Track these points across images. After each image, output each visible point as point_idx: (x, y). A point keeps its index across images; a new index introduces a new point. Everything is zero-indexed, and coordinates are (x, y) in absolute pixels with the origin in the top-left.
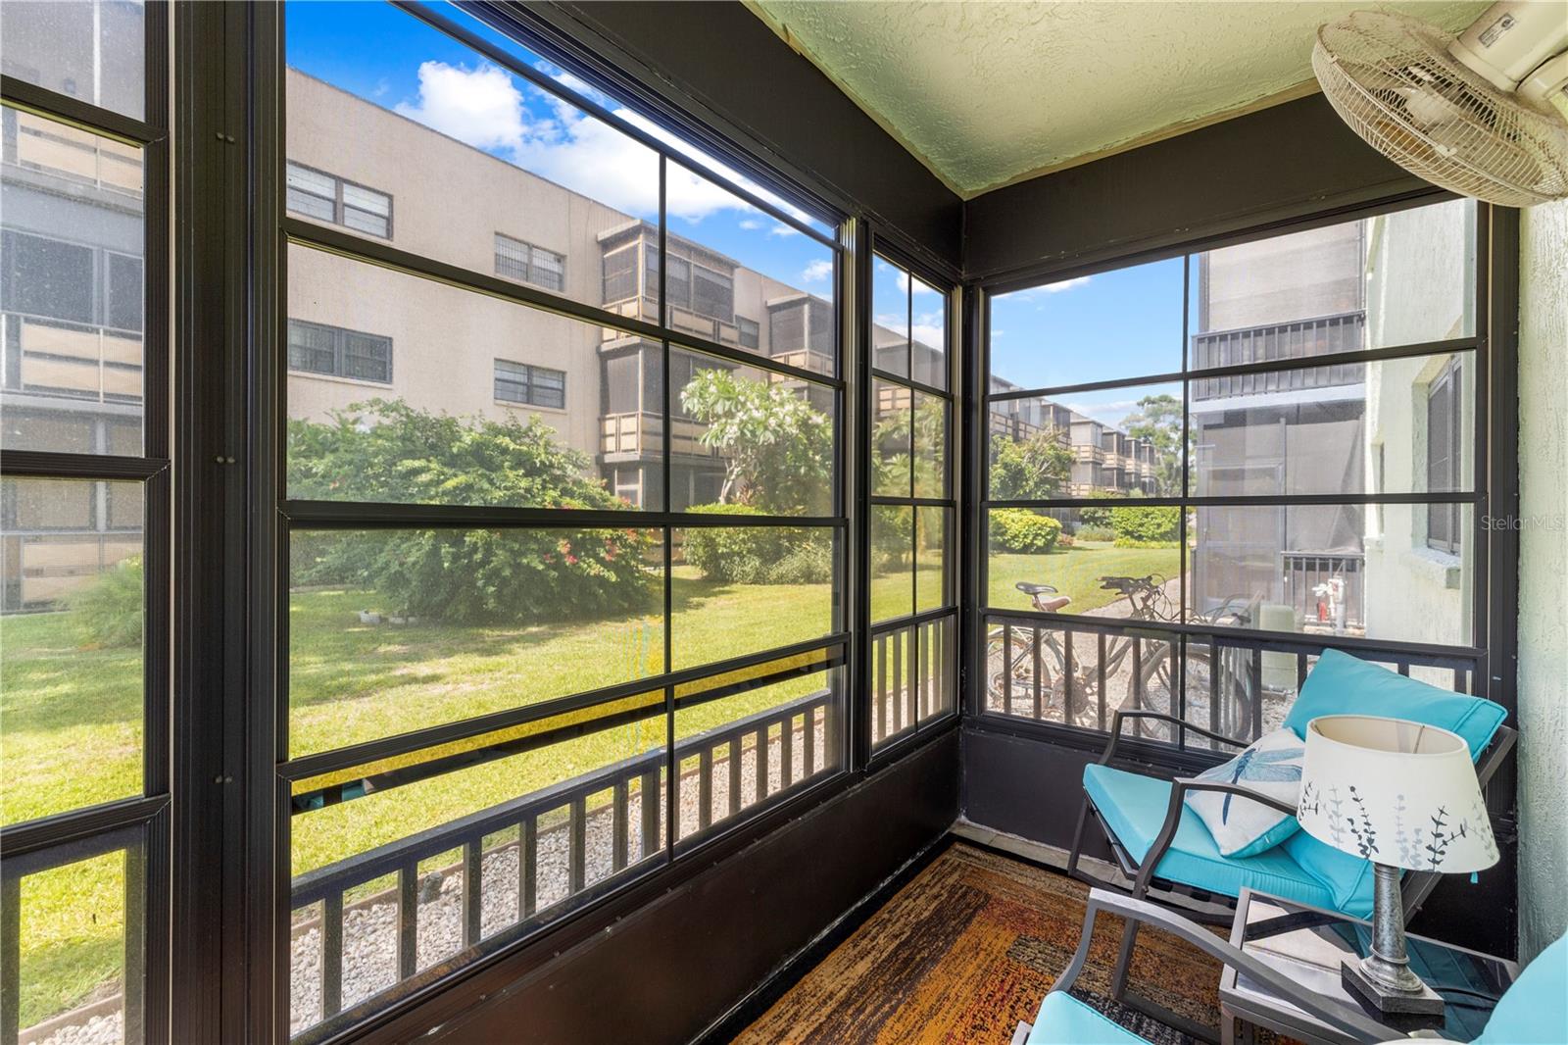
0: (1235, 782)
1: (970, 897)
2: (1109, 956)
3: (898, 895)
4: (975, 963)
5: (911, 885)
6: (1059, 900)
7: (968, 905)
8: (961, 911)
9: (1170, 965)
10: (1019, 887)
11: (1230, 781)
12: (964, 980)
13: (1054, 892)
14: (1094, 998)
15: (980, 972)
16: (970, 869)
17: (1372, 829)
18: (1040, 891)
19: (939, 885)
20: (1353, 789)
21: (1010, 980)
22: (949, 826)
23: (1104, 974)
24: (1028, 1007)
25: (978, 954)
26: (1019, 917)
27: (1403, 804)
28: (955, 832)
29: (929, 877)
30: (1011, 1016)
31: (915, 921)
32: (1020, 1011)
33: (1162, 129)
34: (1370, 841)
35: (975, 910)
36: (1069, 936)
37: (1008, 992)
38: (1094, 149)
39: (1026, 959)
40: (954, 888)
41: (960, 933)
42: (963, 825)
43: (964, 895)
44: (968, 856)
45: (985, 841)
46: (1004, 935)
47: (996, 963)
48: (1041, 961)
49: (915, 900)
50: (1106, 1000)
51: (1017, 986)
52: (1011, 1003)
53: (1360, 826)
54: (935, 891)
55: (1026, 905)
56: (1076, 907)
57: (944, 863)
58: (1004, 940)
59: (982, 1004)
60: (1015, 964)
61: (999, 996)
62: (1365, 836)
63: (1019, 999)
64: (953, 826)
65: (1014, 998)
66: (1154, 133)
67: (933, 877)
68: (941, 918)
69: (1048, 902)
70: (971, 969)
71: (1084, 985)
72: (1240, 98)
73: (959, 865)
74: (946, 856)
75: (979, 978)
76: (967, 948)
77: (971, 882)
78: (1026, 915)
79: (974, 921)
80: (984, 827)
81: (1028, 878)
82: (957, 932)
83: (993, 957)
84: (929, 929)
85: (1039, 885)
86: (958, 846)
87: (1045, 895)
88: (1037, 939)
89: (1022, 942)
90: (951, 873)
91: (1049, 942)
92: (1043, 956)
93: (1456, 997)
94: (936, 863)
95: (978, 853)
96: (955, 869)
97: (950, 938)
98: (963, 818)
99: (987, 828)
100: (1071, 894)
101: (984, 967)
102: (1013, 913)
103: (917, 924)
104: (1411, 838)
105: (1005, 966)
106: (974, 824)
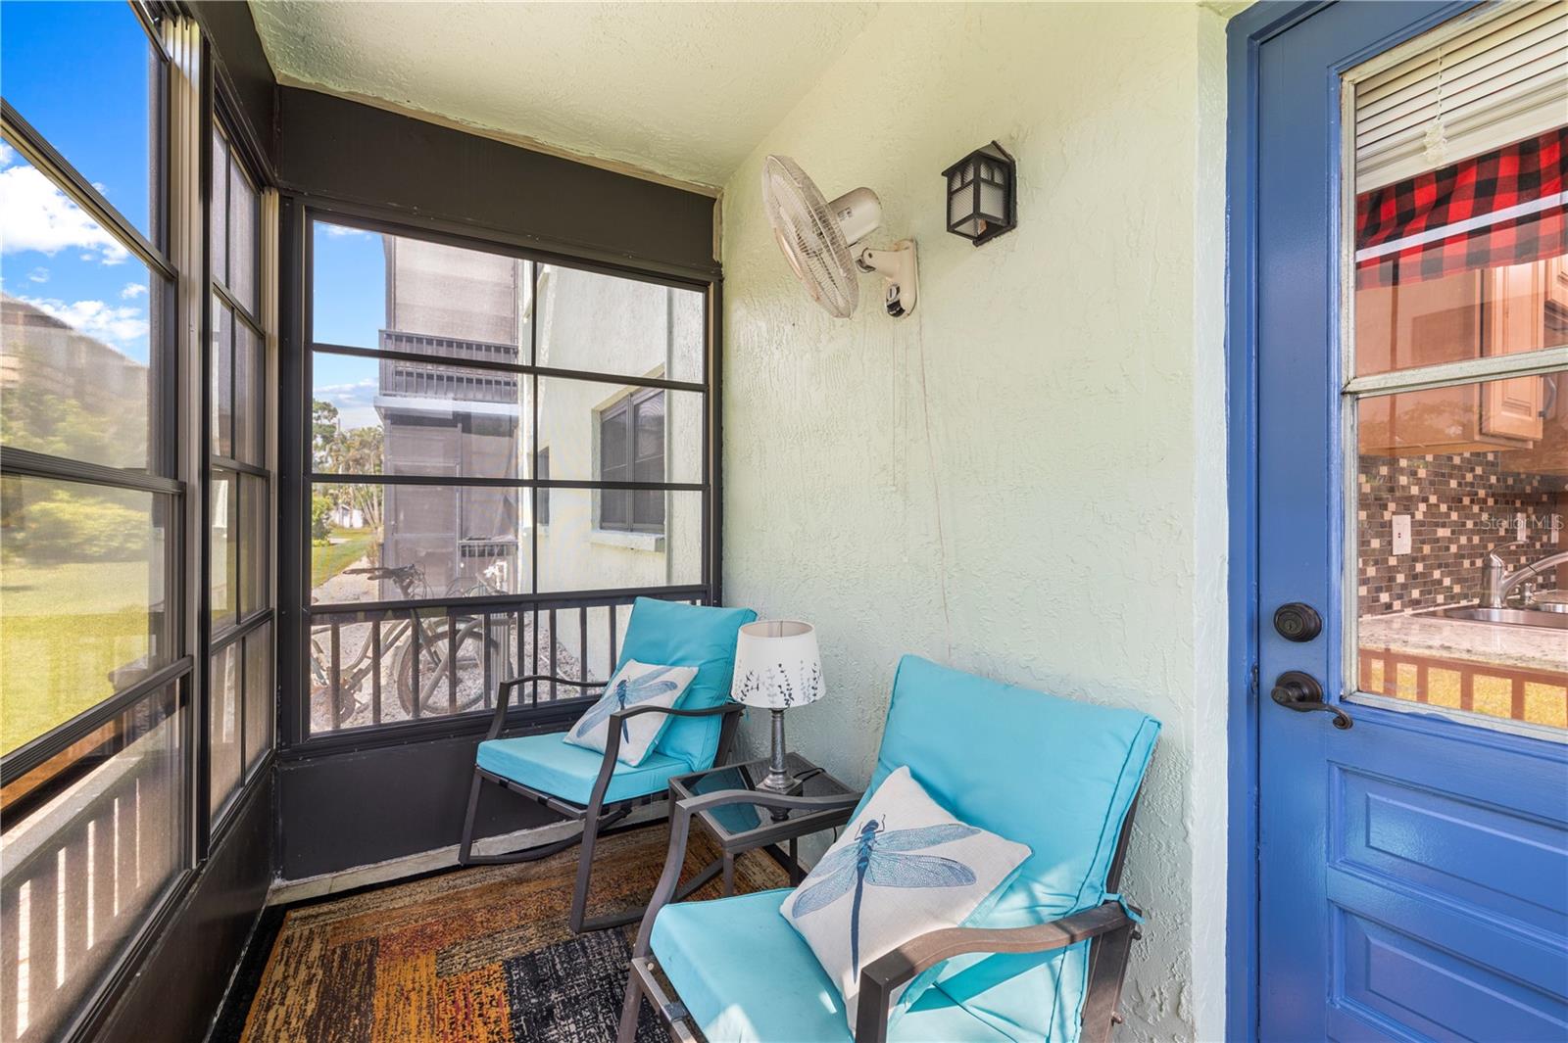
0: (623, 708)
1: (353, 955)
2: (526, 914)
3: (253, 1012)
4: (413, 1009)
5: (261, 991)
6: (450, 899)
7: (358, 964)
8: (355, 974)
9: (570, 890)
10: (401, 912)
11: (619, 709)
12: (414, 1032)
13: (439, 895)
14: (539, 953)
15: (424, 1012)
16: (329, 928)
17: (791, 687)
18: (424, 902)
19: (303, 967)
20: (780, 665)
21: (459, 996)
22: (264, 900)
23: (532, 930)
24: (494, 1003)
25: (407, 998)
26: (422, 939)
27: (803, 665)
28: (275, 902)
29: (281, 969)
30: (485, 1024)
31: (301, 1024)
32: (490, 1012)
33: (516, 136)
34: (790, 695)
35: (370, 961)
36: (482, 922)
37: (466, 1006)
38: (452, 116)
39: (460, 967)
40: (325, 961)
41: (371, 995)
42: (279, 890)
43: (344, 957)
44: (316, 916)
45: (322, 891)
46: (422, 961)
47: (434, 992)
48: (474, 959)
49: (282, 1004)
50: (549, 948)
51: (471, 995)
52: (477, 1012)
53: (784, 689)
54: (303, 975)
55: (420, 922)
56: (468, 894)
57: (288, 942)
58: (424, 968)
59: (450, 1037)
60: (453, 979)
61: (460, 1017)
62: (787, 693)
63: (481, 1004)
64: (268, 897)
65: (477, 1006)
66: (508, 135)
67: (287, 964)
68: (335, 998)
69: (441, 907)
70: (413, 1019)
71: (523, 950)
72: (579, 147)
73: (311, 931)
74: (285, 934)
75: (428, 1019)
76: (392, 1003)
77: (341, 940)
78: (428, 931)
79: (378, 973)
80: (311, 878)
81: (402, 899)
82: (367, 997)
83: (426, 990)
84: (330, 1018)
85: (420, 898)
86: (293, 914)
87: (431, 902)
88: (456, 944)
89: (444, 957)
90: (308, 946)
91: (469, 938)
92: (473, 953)
93: (805, 776)
94: (278, 949)
95: (325, 908)
96: (310, 939)
97: (363, 1007)
98: (278, 882)
99: (315, 877)
100: (455, 887)
101: (424, 1005)
102: (414, 938)
103: (307, 1024)
104: (806, 685)
105: (445, 987)
106: (295, 882)
